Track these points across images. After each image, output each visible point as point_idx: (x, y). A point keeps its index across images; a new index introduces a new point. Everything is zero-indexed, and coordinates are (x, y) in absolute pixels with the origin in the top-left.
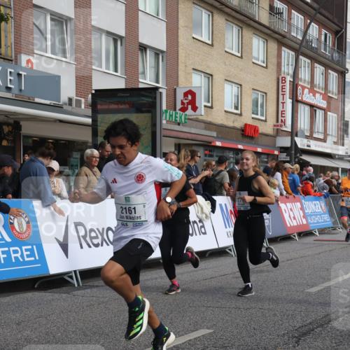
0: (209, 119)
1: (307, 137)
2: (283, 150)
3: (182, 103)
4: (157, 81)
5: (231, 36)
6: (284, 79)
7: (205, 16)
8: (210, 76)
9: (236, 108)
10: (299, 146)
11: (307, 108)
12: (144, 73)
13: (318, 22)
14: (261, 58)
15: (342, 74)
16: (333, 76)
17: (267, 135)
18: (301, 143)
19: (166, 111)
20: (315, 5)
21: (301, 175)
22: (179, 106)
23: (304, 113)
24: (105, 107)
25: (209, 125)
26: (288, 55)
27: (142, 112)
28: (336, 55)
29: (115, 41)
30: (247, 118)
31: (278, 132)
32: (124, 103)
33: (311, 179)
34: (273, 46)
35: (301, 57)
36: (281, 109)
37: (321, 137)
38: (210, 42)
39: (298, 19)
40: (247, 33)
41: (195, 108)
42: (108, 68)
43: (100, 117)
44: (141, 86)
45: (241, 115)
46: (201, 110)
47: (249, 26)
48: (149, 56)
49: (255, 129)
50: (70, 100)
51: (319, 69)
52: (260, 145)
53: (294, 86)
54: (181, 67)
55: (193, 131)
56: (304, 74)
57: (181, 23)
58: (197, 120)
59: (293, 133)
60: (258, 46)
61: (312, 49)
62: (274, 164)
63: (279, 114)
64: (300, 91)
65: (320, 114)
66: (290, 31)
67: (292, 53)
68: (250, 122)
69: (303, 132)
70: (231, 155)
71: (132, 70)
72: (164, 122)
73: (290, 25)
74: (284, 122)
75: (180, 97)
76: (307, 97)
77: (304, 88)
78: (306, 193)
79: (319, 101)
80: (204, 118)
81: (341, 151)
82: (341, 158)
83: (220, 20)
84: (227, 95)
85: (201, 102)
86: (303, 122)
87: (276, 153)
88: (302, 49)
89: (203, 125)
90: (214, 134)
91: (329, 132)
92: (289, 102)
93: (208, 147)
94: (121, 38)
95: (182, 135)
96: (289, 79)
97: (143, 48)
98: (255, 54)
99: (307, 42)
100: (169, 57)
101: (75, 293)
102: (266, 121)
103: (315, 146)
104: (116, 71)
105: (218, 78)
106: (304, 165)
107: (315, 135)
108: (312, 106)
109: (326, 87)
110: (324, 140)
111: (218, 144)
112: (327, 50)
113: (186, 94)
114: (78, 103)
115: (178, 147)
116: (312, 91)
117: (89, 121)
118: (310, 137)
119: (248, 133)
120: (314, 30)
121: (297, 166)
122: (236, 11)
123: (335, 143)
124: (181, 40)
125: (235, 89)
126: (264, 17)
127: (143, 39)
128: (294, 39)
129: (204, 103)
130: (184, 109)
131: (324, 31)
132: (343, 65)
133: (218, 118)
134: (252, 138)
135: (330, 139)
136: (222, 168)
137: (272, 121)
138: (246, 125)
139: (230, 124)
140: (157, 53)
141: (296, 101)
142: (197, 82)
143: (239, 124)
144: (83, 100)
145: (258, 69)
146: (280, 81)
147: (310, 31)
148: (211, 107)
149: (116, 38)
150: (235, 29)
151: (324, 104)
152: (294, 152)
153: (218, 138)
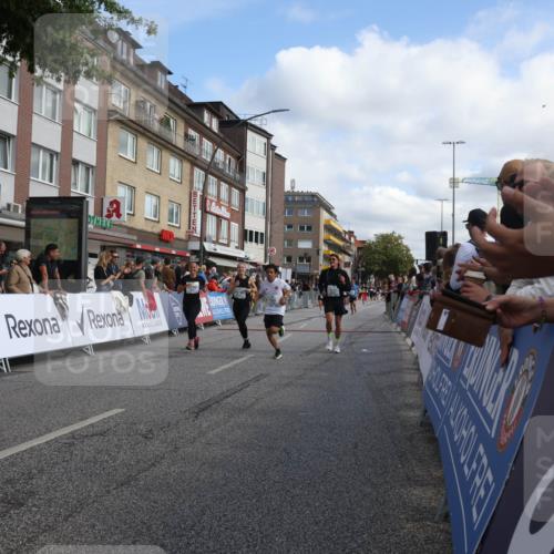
0: (131, 225)
1: (214, 242)
2: (194, 252)
3: (108, 211)
4: (87, 192)
5: (152, 156)
6: (195, 194)
7: (130, 138)
8: (133, 189)
9: (155, 216)
10: (207, 249)
11: (214, 218)
12: (75, 184)
13: (224, 149)
14: (177, 175)
15: (243, 191)
16: (236, 192)
17: (180, 240)
18: (208, 247)
19: (94, 218)
20: (222, 136)
21: (208, 274)
22: (105, 213)
23: (211, 222)
24: (38, 212)
25: (131, 230)
26: (199, 174)
27: (72, 217)
28: (238, 176)
29: (52, 156)
30: (164, 225)
31: (190, 237)
32: (56, 210)
33: (215, 278)
34: (187, 166)
35: (209, 176)
36: (192, 218)
37: (225, 242)
38: (133, 160)
39: (207, 145)
40: (166, 154)
41: (119, 216)
42: (44, 179)
43: (33, 221)
44: (72, 195)
45: (158, 222)
46: (125, 218)
47: (167, 148)
48: (81, 170)
49: (171, 235)
50: (9, 205)
51: (224, 187)
52: (174, 248)
53: (204, 200)
54: (108, 180)
55: (116, 234)
56: (212, 190)
57: (110, 143)
58: (121, 226)
59: (202, 239)
60: (174, 165)
61: (219, 170)
62: (184, 265)
63: (191, 222)
64: (208, 204)
65: (224, 223)
66: (201, 154)
67: (202, 173)
68: (166, 228)
69: (210, 238)
70: (150, 256)
71: (65, 181)
72: (90, 226)
73: (201, 150)
74: (195, 229)
75: (106, 205)
76: (214, 208)
77: (211, 201)
78: (211, 289)
79: (224, 212)
80: (127, 224)
81: (241, 254)
82: (241, 260)
83: (143, 143)
84: (147, 206)
85: (125, 210)
86: (211, 229)
87: (188, 255)
88: (210, 169)
89: (125, 230)
90: (135, 238)
91: (232, 238)
92: (199, 212)
93: (130, 249)
94: (57, 153)
95: (107, 238)
96: (199, 193)
97: (76, 163)
98: (171, 171)
99: (215, 164)
100: (98, 171)
101: (4, 378)
102: (179, 228)
103: (220, 250)
104: (51, 181)
105: (140, 191)
106: (210, 265)
107: (221, 241)
108: (218, 216)
109: (230, 202)
110: (228, 245)
111: (139, 246)
112: (231, 171)
113: (111, 203)
114: (16, 208)
115: (103, 248)
116: (219, 203)
117: (23, 224)
118: (217, 242)
119: (164, 237)
120: (220, 154)
121: (204, 267)
122: (157, 136)
123: (237, 248)
124: (109, 157)
125: (154, 200)
126: (180, 142)
127: (76, 155)
128: (204, 161)
129: (127, 211)
130: (109, 216)
131: (228, 156)
132: (244, 184)
133: (139, 224)
134: (167, 242)
135: (232, 244)
136: (140, 267)
137: (184, 228)
138: (163, 231)
139: (149, 230)
140: (88, 167)
141: (205, 211)
142: (122, 193)
143: (157, 230)
144: (20, 206)
145: (173, 184)
146: (192, 195)
147: (217, 155)
148: (133, 215)
149: (52, 154)
150: (156, 150)
151: (228, 215)
152: (202, 254)
153: (138, 241)
